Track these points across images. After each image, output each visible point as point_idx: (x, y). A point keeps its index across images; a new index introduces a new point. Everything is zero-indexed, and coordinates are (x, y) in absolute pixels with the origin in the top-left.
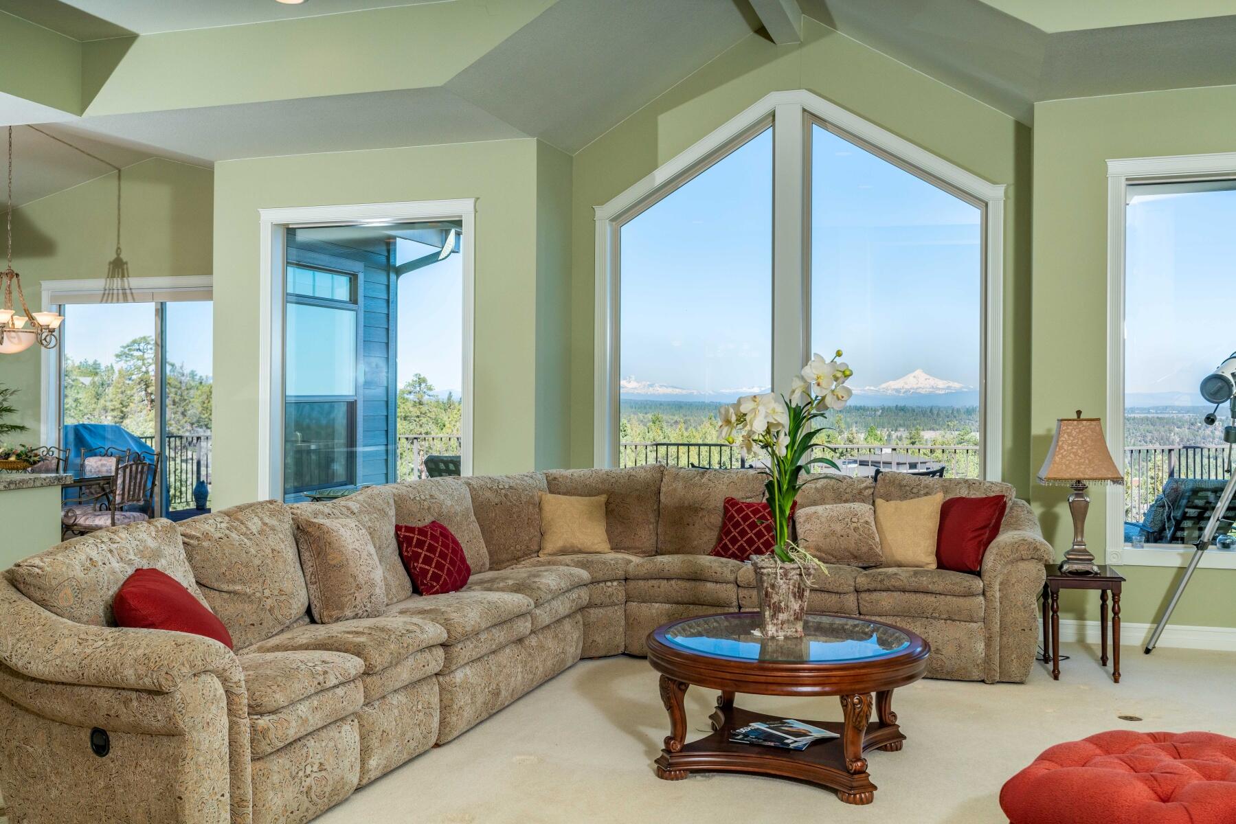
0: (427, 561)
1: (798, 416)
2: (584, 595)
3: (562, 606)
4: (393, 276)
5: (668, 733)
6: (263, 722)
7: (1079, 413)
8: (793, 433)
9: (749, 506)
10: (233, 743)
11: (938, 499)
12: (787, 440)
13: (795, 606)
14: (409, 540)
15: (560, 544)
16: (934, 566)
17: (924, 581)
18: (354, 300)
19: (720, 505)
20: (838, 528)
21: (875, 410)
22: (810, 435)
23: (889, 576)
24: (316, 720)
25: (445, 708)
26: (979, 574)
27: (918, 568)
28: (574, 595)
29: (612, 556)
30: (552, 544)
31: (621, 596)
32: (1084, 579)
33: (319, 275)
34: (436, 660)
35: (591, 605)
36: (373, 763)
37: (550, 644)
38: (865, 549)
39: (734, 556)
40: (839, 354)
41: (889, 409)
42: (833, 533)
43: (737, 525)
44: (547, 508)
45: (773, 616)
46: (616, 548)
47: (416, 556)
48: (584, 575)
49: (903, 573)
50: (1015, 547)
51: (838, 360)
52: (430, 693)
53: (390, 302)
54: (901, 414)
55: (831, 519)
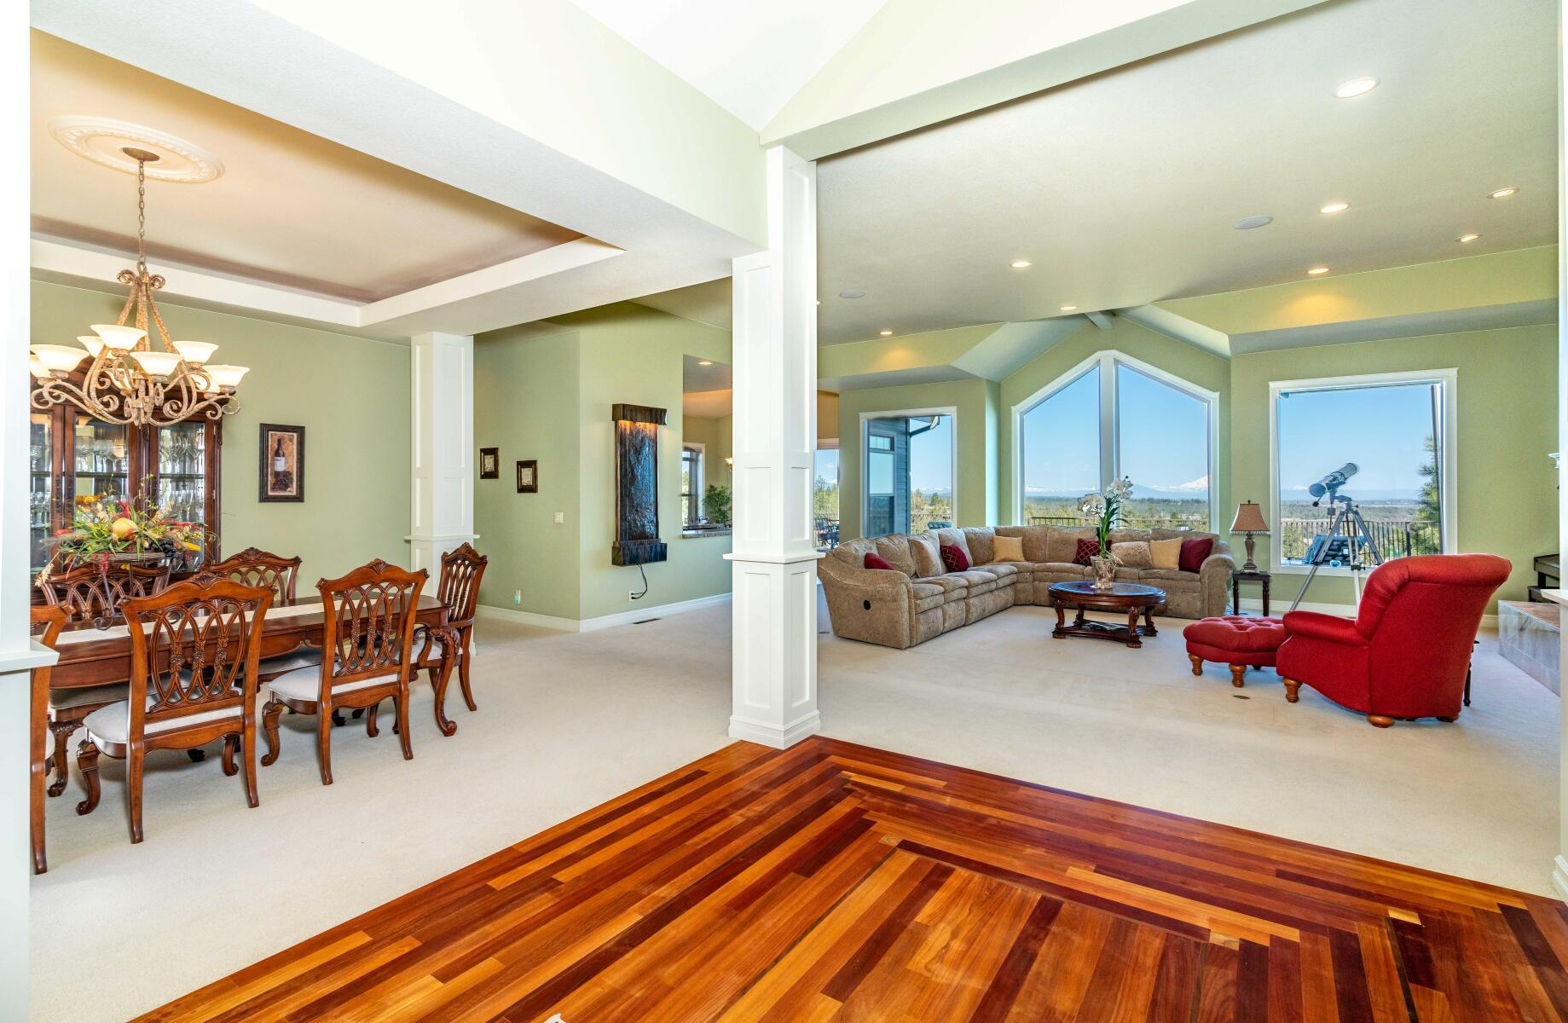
0: (953, 559)
1: (1109, 502)
2: (1014, 577)
3: (1007, 581)
4: (908, 437)
5: (1057, 622)
6: (918, 602)
7: (1249, 501)
8: (1107, 509)
9: (1089, 542)
10: (909, 607)
11: (1179, 540)
12: (1105, 511)
13: (1109, 576)
14: (945, 551)
15: (1003, 557)
16: (1178, 569)
17: (1172, 574)
18: (892, 448)
19: (1076, 542)
20: (1132, 552)
21: (1177, 502)
22: (1115, 509)
23: (1155, 573)
24: (932, 605)
25: (968, 611)
26: (1198, 572)
27: (1169, 569)
28: (1011, 577)
29: (1026, 563)
30: (998, 558)
31: (1031, 579)
32: (1252, 577)
33: (878, 438)
34: (964, 592)
35: (1018, 582)
36: (946, 625)
37: (1002, 594)
38: (1144, 561)
39: (1082, 564)
40: (1127, 477)
41: (1187, 501)
42: (1129, 554)
43: (1084, 550)
44: (996, 541)
45: (1100, 580)
46: (1027, 560)
47: (948, 557)
48: (1016, 569)
49: (1162, 572)
50: (1216, 560)
51: (1127, 480)
52: (962, 605)
53: (907, 449)
54: (1196, 504)
55: (1128, 548)
